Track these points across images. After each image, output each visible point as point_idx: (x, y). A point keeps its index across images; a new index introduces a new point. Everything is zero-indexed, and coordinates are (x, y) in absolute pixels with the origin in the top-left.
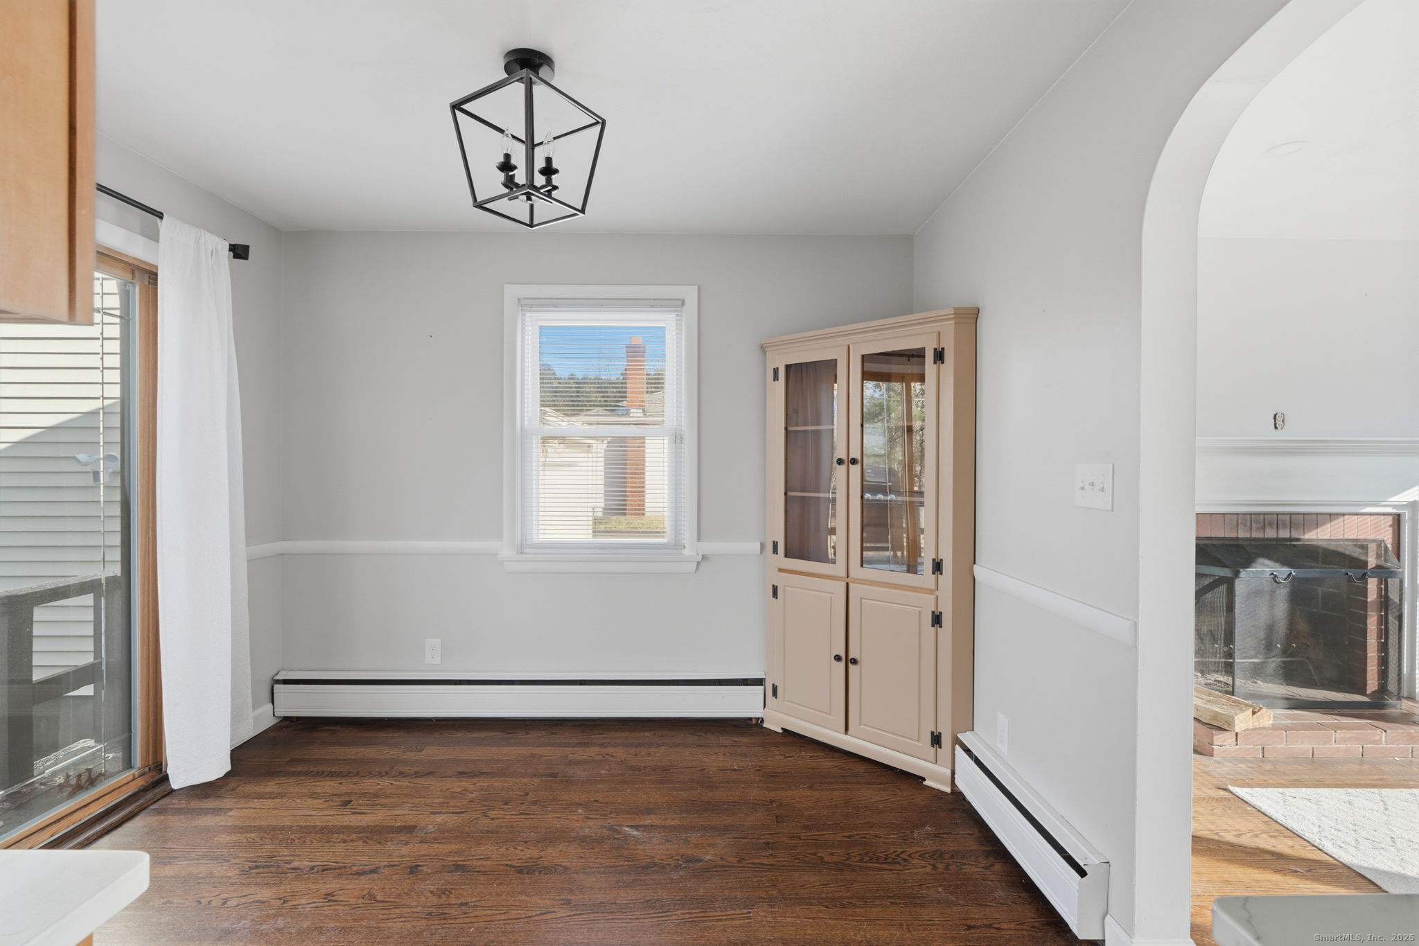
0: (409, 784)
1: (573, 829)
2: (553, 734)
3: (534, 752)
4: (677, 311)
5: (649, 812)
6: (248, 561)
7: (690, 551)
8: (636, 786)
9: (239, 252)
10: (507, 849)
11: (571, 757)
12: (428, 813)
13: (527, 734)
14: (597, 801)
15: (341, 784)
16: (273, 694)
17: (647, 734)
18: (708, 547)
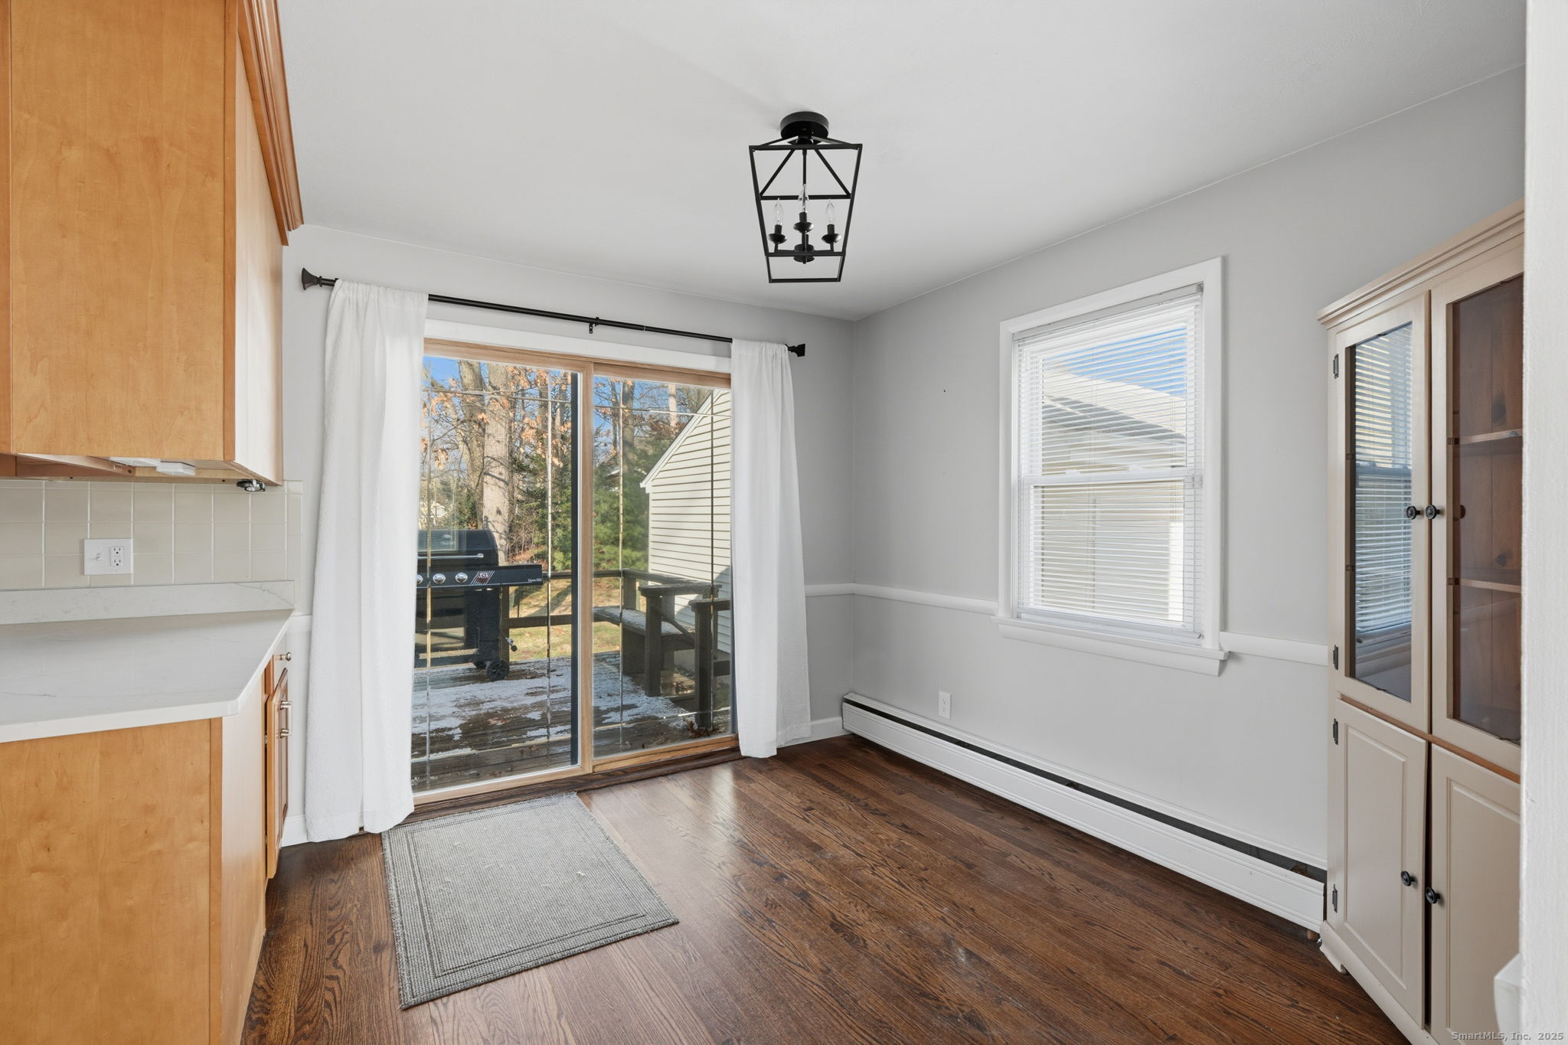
0: (860, 816)
1: (917, 920)
2: (1026, 829)
3: (984, 837)
4: (1196, 300)
5: (1006, 950)
6: (806, 597)
7: (1213, 643)
8: (1031, 920)
9: (799, 350)
10: (850, 903)
11: (1012, 859)
12: (842, 843)
13: (1002, 818)
14: (973, 910)
15: (824, 794)
16: (842, 709)
17: (1126, 876)
18: (1234, 640)
